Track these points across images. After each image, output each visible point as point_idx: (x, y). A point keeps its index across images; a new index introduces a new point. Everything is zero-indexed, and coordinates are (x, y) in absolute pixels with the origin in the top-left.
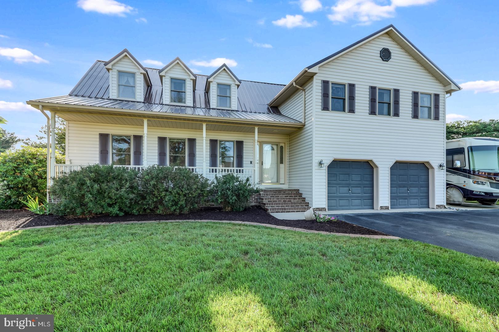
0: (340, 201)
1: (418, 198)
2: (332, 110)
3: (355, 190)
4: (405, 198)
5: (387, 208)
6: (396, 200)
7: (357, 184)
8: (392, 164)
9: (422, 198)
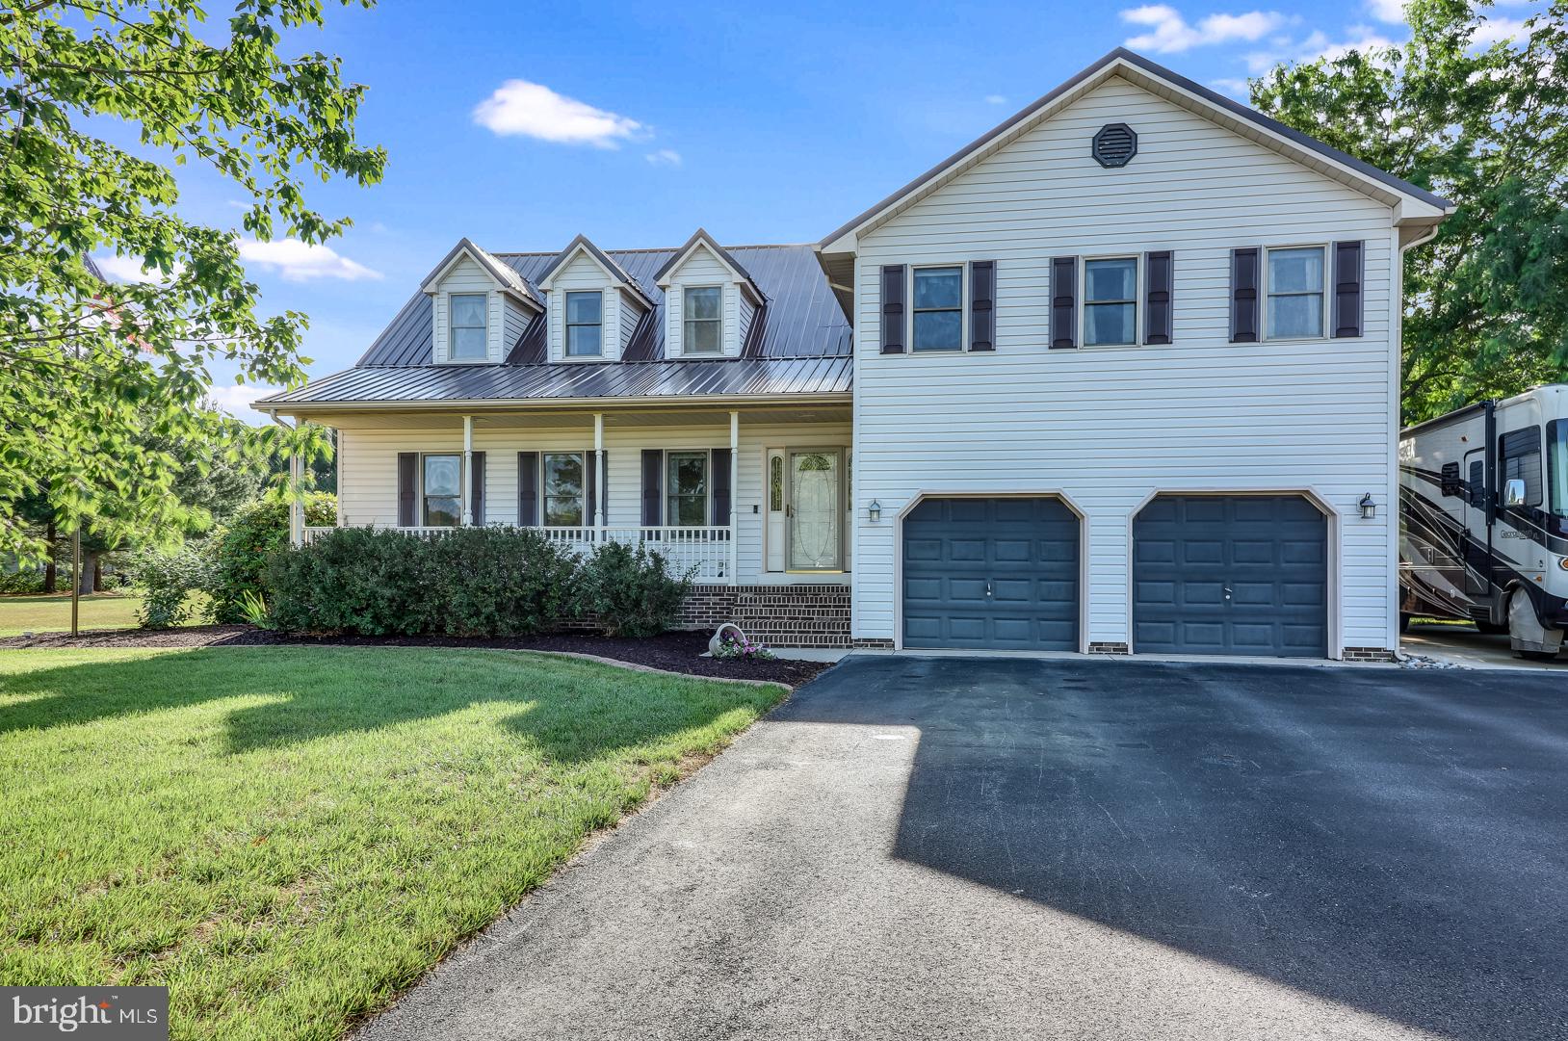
0: (952, 620)
1: (1271, 620)
2: (915, 350)
3: (1006, 588)
4: (1212, 618)
5: (1121, 650)
6: (1171, 625)
7: (1015, 571)
8: (1139, 503)
9: (1292, 620)
